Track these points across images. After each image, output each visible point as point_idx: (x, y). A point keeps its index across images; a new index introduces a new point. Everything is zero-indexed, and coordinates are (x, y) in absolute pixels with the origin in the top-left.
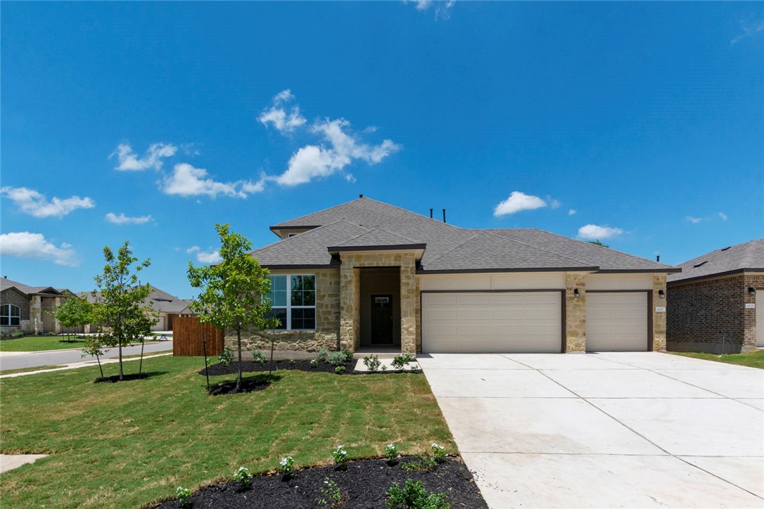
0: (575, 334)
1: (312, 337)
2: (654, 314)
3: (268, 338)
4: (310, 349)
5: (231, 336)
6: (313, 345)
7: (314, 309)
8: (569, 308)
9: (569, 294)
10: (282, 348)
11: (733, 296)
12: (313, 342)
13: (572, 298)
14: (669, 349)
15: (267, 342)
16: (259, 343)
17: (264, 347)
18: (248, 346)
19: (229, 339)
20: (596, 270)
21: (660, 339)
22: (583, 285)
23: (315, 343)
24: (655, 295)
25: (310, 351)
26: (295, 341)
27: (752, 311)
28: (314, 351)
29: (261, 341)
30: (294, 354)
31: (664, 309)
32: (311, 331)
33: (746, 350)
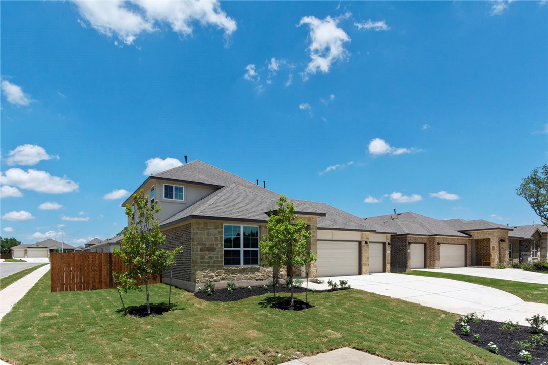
0: (365, 265)
1: (258, 270)
2: (386, 254)
3: (229, 272)
4: (257, 278)
5: (202, 271)
6: (259, 276)
7: (258, 250)
8: (363, 251)
9: (363, 244)
10: (239, 279)
11: (402, 246)
12: (259, 274)
13: (364, 246)
14: (392, 271)
15: (229, 275)
16: (223, 276)
17: (226, 279)
18: (215, 278)
19: (200, 273)
20: (375, 232)
21: (388, 266)
22: (368, 239)
23: (260, 274)
24: (387, 245)
25: (257, 280)
26: (247, 273)
27: (410, 252)
28: (260, 280)
29: (224, 274)
30: (247, 283)
31: (390, 252)
32: (257, 266)
33: (408, 270)
